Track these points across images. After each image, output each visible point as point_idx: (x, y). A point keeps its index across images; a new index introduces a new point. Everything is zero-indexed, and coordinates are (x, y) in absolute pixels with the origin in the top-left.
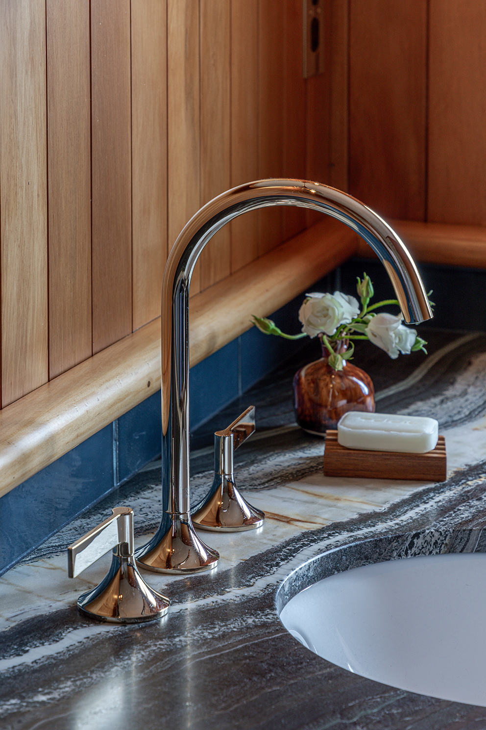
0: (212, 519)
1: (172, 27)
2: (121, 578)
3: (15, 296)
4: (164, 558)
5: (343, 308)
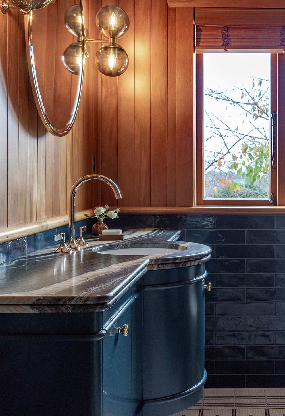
0: (78, 243)
1: (68, 158)
2: (62, 245)
3: (39, 200)
4: (70, 246)
5: (102, 210)
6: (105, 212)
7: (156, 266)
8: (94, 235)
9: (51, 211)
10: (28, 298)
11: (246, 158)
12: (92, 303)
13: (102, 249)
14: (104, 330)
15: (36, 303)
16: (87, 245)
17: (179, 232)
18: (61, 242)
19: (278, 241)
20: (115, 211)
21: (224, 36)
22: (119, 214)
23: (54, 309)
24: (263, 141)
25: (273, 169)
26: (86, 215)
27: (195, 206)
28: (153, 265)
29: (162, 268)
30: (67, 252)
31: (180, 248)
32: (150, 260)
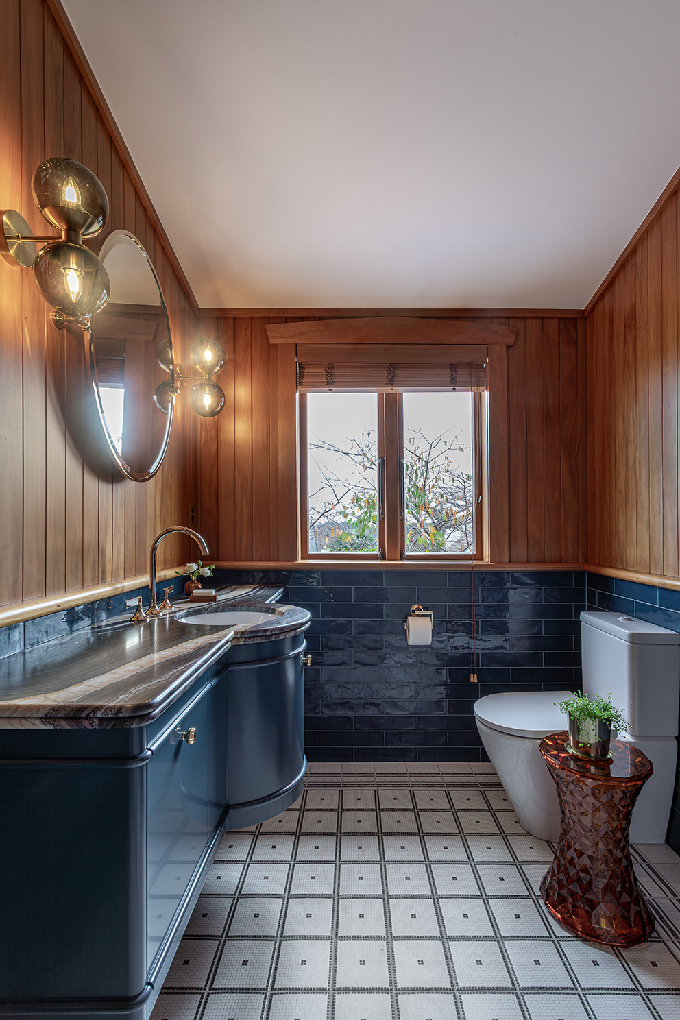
0: (162, 607)
1: (156, 507)
2: (138, 611)
3: (116, 556)
5: (194, 567)
6: (198, 569)
7: (243, 640)
8: (186, 595)
9: (134, 570)
10: (38, 708)
11: (356, 509)
12: (127, 715)
13: (188, 615)
14: (149, 749)
15: (48, 716)
16: (173, 609)
17: (281, 590)
18: (137, 608)
19: (387, 600)
20: (208, 568)
21: (328, 374)
22: (213, 571)
23: (74, 724)
24: (372, 492)
25: (382, 520)
26: (177, 572)
27: (299, 561)
28: (238, 638)
29: (250, 642)
30: (145, 620)
31: (276, 612)
32: (235, 632)
